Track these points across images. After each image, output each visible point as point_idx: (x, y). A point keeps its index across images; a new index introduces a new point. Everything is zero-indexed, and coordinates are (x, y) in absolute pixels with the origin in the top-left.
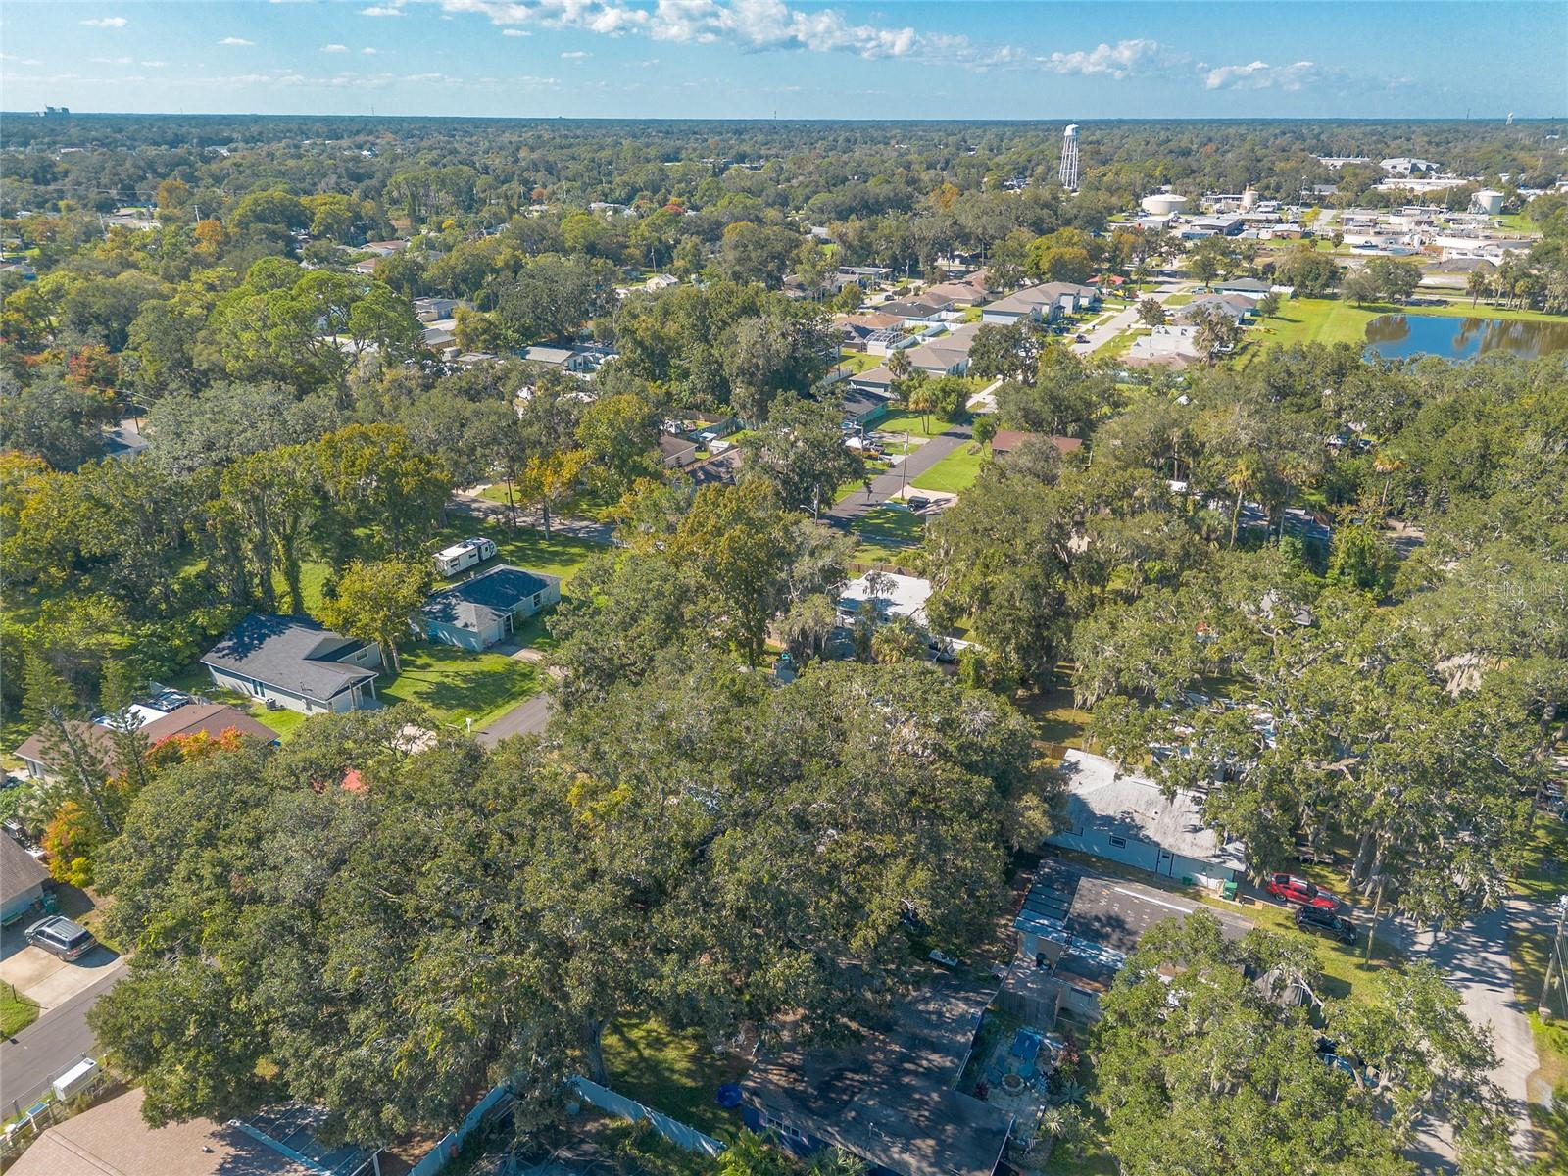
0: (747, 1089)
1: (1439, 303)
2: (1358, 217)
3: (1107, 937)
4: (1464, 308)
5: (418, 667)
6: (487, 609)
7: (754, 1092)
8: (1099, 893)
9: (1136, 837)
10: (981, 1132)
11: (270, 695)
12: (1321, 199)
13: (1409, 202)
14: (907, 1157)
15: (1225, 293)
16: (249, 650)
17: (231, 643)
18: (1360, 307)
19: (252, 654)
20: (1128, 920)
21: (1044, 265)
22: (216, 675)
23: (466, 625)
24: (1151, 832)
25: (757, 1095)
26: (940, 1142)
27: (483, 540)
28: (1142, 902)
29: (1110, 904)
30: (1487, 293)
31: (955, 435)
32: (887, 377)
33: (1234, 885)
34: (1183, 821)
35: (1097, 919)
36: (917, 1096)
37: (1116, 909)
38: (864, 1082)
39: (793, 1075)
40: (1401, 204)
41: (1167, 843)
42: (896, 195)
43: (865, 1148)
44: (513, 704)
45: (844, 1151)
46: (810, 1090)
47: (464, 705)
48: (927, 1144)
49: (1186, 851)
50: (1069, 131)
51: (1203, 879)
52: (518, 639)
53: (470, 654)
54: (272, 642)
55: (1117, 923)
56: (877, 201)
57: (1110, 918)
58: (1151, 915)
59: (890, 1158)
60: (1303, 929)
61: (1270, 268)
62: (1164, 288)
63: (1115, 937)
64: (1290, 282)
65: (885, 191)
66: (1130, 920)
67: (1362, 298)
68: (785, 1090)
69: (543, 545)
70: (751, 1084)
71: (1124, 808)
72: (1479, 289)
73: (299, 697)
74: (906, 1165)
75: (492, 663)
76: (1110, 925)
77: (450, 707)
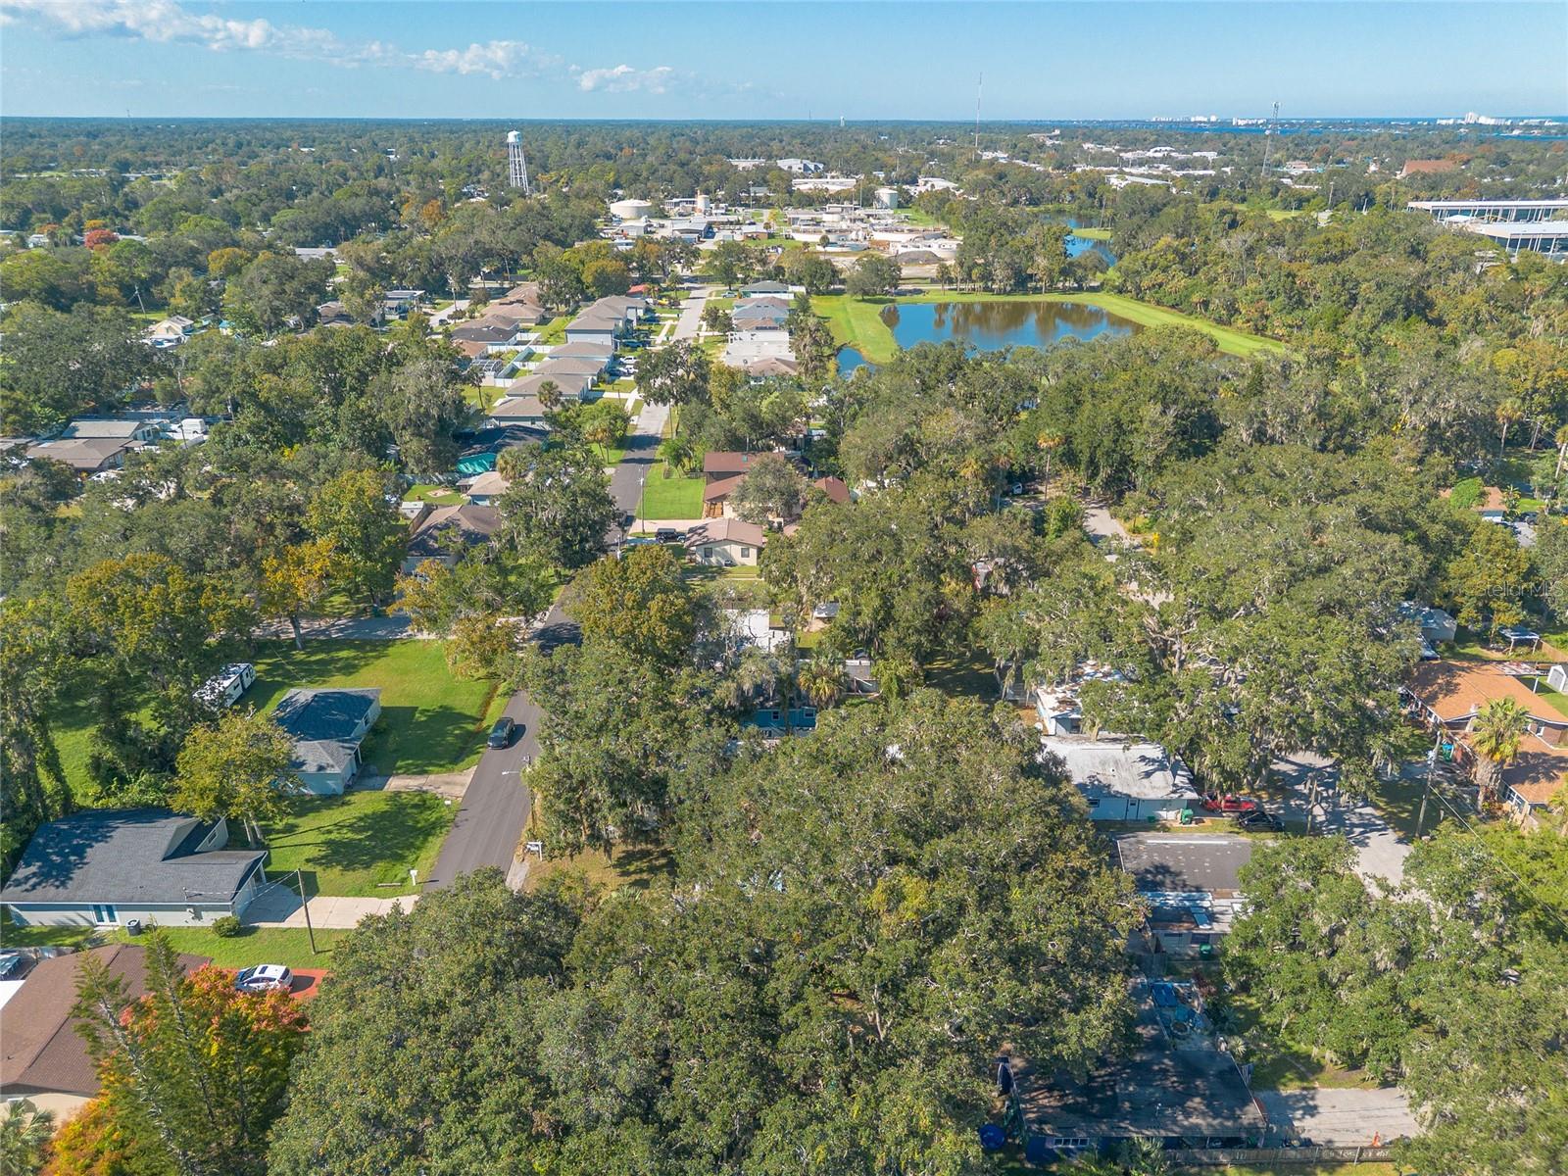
0: (1033, 1121)
1: (919, 292)
2: (802, 217)
3: (1162, 884)
4: (938, 294)
5: (278, 832)
6: (334, 744)
7: (1041, 1121)
8: (1138, 850)
9: (1110, 795)
10: (1221, 1074)
11: (123, 919)
12: (757, 200)
13: (827, 201)
14: (1194, 1120)
15: (753, 296)
16: (69, 871)
17: (33, 869)
18: (863, 300)
19: (77, 874)
20: (1170, 864)
21: (587, 278)
22: (25, 915)
23: (321, 768)
24: (1118, 787)
25: (1046, 1123)
26: (1203, 1096)
27: (243, 666)
28: (1173, 846)
29: (1150, 856)
30: (951, 281)
31: (640, 461)
32: (539, 410)
33: (1190, 812)
34: (1135, 771)
35: (1148, 871)
36: (1156, 1068)
37: (1157, 859)
38: (1110, 1074)
39: (1056, 1093)
40: (822, 203)
41: (1134, 792)
42: (371, 208)
43: (1157, 1128)
44: (435, 843)
45: (1144, 1139)
46: (1080, 1099)
47: (381, 857)
48: (1196, 1102)
49: (1152, 795)
50: (512, 137)
51: (1163, 813)
52: (373, 768)
53: (330, 800)
54: (96, 853)
55: (1163, 869)
56: (354, 216)
57: (1156, 867)
58: (1184, 854)
59: (1183, 1127)
60: (1249, 830)
61: (779, 270)
62: (694, 293)
63: (1168, 881)
64: (800, 282)
65: (358, 205)
66: (1170, 863)
67: (865, 293)
68: (1062, 1108)
69: (300, 656)
70: (1032, 1116)
71: (1088, 774)
72: (945, 277)
73: (182, 908)
74: (1197, 1126)
75: (366, 803)
76: (1159, 873)
77: (367, 866)
